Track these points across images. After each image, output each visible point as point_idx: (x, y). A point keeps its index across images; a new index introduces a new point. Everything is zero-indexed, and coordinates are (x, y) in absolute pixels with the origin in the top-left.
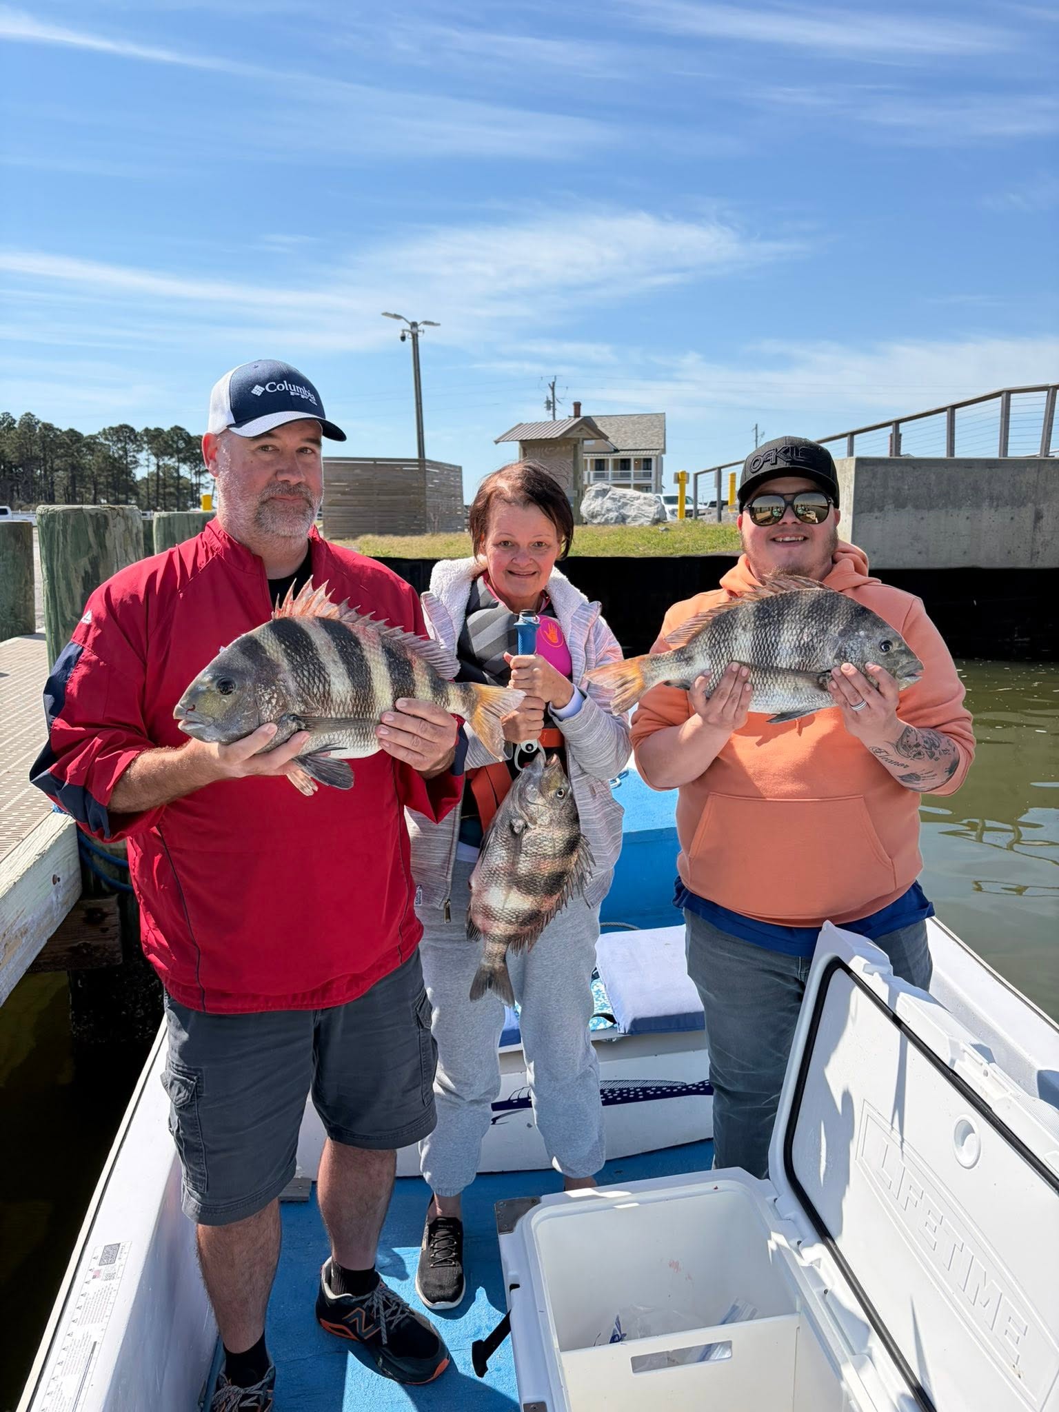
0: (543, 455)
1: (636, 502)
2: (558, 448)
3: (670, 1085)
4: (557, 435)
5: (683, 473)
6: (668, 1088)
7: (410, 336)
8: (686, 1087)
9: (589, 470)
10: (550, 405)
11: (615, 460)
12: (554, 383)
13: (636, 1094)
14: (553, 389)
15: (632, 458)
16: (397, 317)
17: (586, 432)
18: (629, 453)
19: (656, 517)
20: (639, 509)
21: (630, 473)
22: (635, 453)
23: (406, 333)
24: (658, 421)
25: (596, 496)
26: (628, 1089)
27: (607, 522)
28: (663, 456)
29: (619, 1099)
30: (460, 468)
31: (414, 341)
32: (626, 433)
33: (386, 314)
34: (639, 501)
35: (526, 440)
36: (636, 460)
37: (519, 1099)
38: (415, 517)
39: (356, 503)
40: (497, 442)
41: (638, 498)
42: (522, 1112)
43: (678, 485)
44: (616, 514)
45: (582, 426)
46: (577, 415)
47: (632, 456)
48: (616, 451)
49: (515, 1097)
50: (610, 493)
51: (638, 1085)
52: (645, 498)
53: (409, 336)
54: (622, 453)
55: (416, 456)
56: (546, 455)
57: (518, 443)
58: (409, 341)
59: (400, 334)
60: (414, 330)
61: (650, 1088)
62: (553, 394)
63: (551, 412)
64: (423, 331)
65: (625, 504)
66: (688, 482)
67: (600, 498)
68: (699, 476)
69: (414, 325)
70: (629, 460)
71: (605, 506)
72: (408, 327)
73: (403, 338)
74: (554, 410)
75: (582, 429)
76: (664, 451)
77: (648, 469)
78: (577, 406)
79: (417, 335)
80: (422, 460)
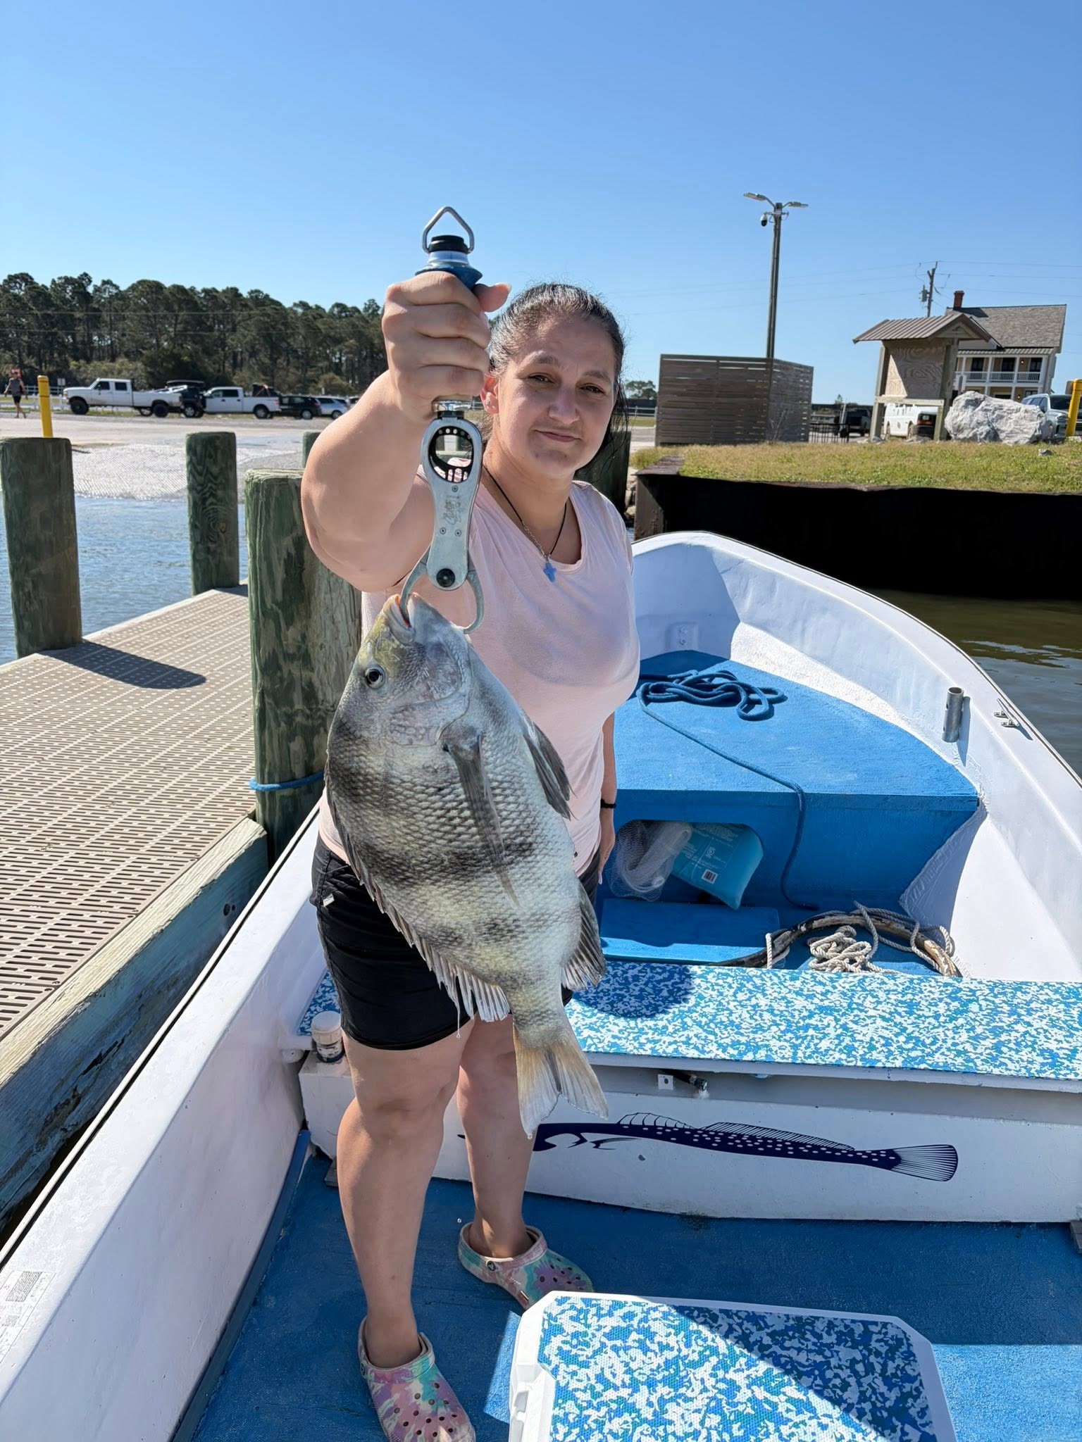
0: (908, 358)
1: (1014, 416)
2: (927, 350)
3: (832, 1146)
4: (928, 335)
6: (829, 1149)
7: (773, 220)
8: (854, 1152)
9: (962, 372)
10: (927, 296)
11: (996, 360)
12: (934, 270)
13: (785, 1148)
14: (932, 277)
15: (1018, 358)
16: (760, 197)
17: (964, 331)
18: (1015, 351)
19: (1037, 433)
20: (1016, 422)
21: (1012, 375)
22: (1022, 351)
23: (768, 216)
24: (1056, 315)
25: (966, 406)
26: (774, 1140)
27: (974, 438)
28: (1057, 355)
29: (761, 1149)
30: (812, 369)
31: (776, 225)
32: (1014, 327)
33: (749, 195)
34: (1018, 414)
35: (890, 340)
36: (1022, 359)
37: (630, 1125)
38: (755, 422)
39: (693, 405)
40: (856, 341)
41: (1018, 410)
42: (632, 1141)
44: (987, 428)
45: (961, 322)
46: (957, 307)
47: (1018, 355)
48: (1000, 349)
49: (626, 1122)
50: (983, 404)
51: (787, 1137)
52: (1026, 412)
53: (771, 220)
54: (1007, 351)
55: (764, 355)
56: (911, 357)
57: (881, 342)
58: (771, 225)
59: (761, 217)
60: (778, 213)
61: (804, 1145)
62: (932, 283)
63: (926, 303)
64: (788, 214)
65: (1000, 417)
67: (971, 408)
69: (779, 207)
70: (1013, 360)
71: (975, 419)
72: (771, 209)
73: (764, 223)
74: (930, 301)
75: (961, 325)
76: (1059, 350)
77: (1036, 370)
78: (959, 296)
79: (780, 218)
80: (770, 359)
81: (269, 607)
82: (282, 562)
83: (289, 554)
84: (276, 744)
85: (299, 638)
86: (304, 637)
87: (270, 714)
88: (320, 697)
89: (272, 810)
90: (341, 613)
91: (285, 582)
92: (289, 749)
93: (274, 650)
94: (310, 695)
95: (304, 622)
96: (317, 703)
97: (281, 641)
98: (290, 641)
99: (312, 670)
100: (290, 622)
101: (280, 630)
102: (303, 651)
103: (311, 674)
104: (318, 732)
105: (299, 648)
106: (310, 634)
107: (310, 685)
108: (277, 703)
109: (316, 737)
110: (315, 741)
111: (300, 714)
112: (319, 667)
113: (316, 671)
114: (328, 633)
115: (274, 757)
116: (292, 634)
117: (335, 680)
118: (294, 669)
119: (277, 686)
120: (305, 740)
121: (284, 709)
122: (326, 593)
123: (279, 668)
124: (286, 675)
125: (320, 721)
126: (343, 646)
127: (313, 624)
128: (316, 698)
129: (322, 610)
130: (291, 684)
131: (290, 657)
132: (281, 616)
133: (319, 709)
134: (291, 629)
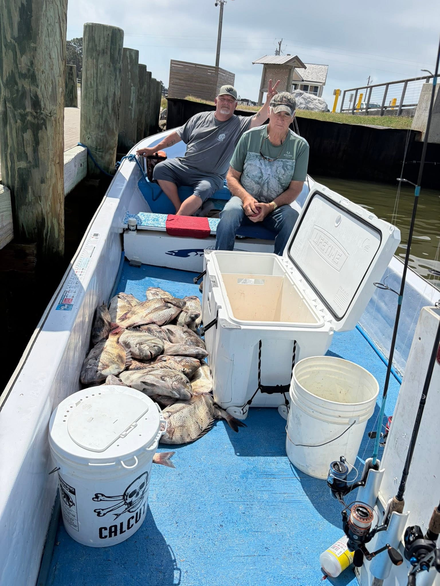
0: (274, 73)
1: (315, 101)
2: (282, 70)
5: (338, 90)
7: (220, 4)
11: (302, 85)
12: (281, 42)
14: (280, 45)
17: (296, 63)
18: (308, 83)
19: (323, 110)
20: (315, 105)
22: (311, 83)
23: (218, 2)
24: (324, 69)
28: (324, 86)
30: (234, 74)
31: (221, 7)
32: (309, 73)
35: (267, 64)
36: (311, 86)
38: (211, 95)
39: (185, 85)
40: (253, 63)
41: (316, 99)
43: (335, 96)
44: (304, 106)
45: (295, 60)
48: (303, 81)
50: (303, 96)
52: (319, 100)
54: (305, 82)
55: (214, 65)
57: (262, 64)
58: (219, 6)
59: (215, 2)
62: (280, 48)
64: (226, 2)
65: (310, 102)
66: (340, 95)
67: (298, 97)
68: (346, 92)
70: (308, 86)
71: (300, 101)
73: (216, 5)
75: (295, 61)
76: (324, 84)
77: (315, 92)
79: (223, 3)
80: (217, 68)
81: (9, 41)
82: (18, 9)
83: (22, 4)
84: (14, 135)
85: (29, 64)
86: (32, 63)
87: (10, 115)
88: (43, 106)
89: (13, 176)
90: (54, 52)
91: (19, 24)
92: (23, 137)
93: (12, 71)
94: (36, 104)
95: (32, 53)
96: (41, 109)
97: (17, 65)
98: (23, 65)
99: (37, 86)
100: (23, 52)
101: (16, 57)
102: (31, 72)
103: (36, 89)
104: (41, 129)
105: (29, 70)
106: (36, 62)
107: (36, 96)
108: (14, 107)
109: (40, 131)
110: (40, 134)
111: (30, 115)
112: (42, 85)
113: (39, 87)
114: (47, 64)
115: (13, 143)
116: (24, 60)
117: (51, 96)
118: (25, 84)
119: (15, 95)
120: (33, 132)
121: (19, 111)
122: (46, 37)
123: (16, 84)
124: (20, 89)
125: (42, 121)
126: (56, 76)
127: (37, 54)
128: (40, 106)
129: (43, 47)
130: (24, 95)
131: (23, 76)
132: (17, 47)
133: (42, 113)
134: (24, 57)
